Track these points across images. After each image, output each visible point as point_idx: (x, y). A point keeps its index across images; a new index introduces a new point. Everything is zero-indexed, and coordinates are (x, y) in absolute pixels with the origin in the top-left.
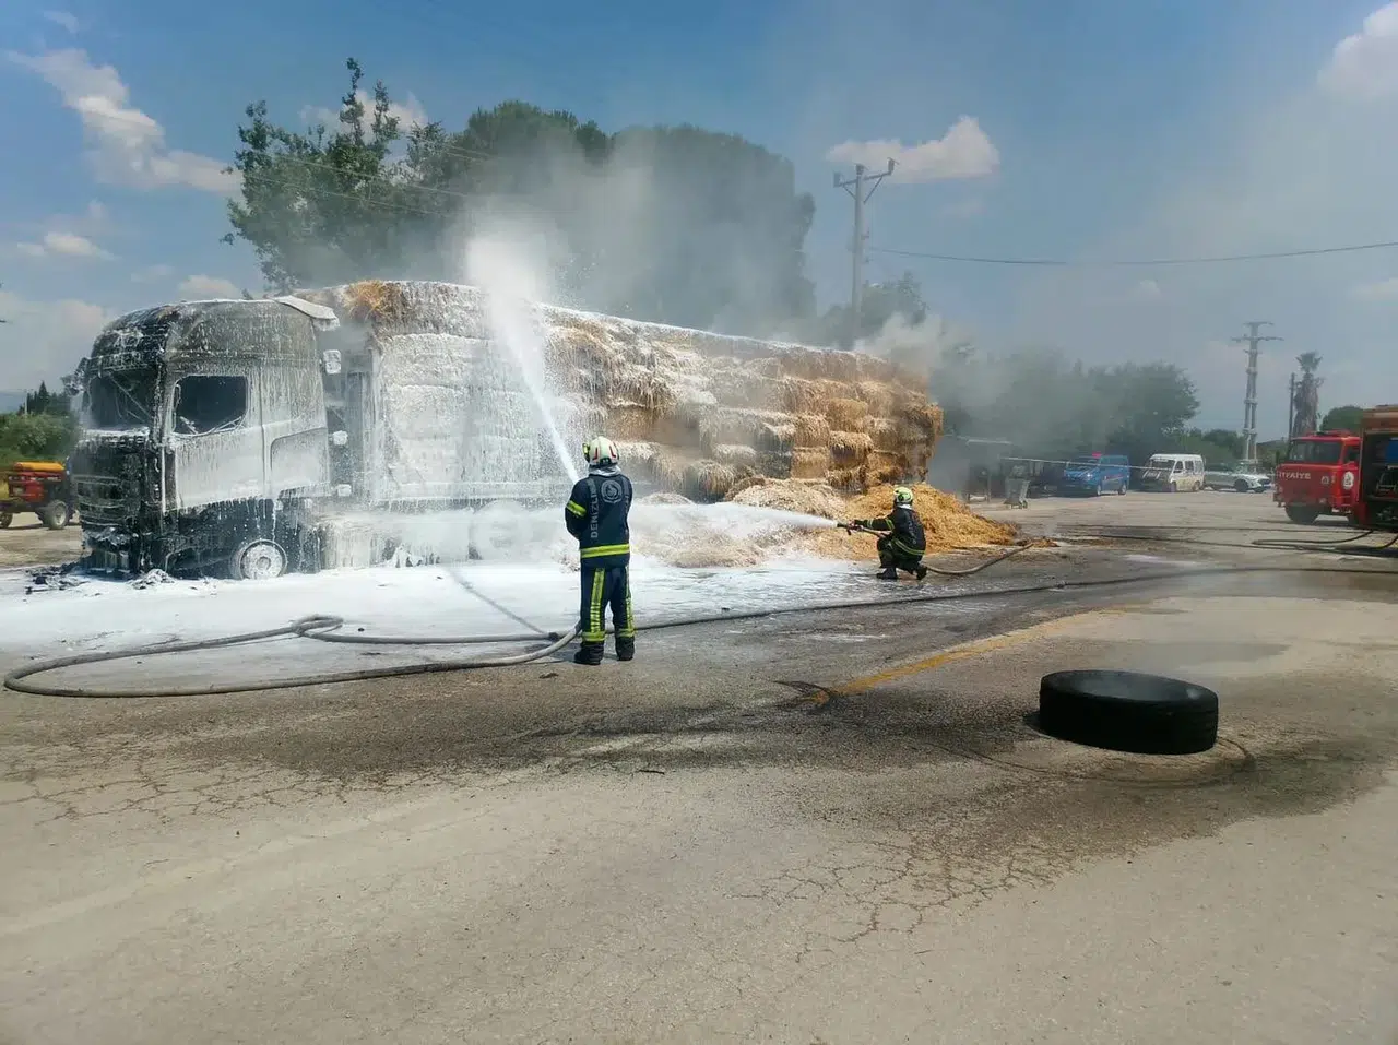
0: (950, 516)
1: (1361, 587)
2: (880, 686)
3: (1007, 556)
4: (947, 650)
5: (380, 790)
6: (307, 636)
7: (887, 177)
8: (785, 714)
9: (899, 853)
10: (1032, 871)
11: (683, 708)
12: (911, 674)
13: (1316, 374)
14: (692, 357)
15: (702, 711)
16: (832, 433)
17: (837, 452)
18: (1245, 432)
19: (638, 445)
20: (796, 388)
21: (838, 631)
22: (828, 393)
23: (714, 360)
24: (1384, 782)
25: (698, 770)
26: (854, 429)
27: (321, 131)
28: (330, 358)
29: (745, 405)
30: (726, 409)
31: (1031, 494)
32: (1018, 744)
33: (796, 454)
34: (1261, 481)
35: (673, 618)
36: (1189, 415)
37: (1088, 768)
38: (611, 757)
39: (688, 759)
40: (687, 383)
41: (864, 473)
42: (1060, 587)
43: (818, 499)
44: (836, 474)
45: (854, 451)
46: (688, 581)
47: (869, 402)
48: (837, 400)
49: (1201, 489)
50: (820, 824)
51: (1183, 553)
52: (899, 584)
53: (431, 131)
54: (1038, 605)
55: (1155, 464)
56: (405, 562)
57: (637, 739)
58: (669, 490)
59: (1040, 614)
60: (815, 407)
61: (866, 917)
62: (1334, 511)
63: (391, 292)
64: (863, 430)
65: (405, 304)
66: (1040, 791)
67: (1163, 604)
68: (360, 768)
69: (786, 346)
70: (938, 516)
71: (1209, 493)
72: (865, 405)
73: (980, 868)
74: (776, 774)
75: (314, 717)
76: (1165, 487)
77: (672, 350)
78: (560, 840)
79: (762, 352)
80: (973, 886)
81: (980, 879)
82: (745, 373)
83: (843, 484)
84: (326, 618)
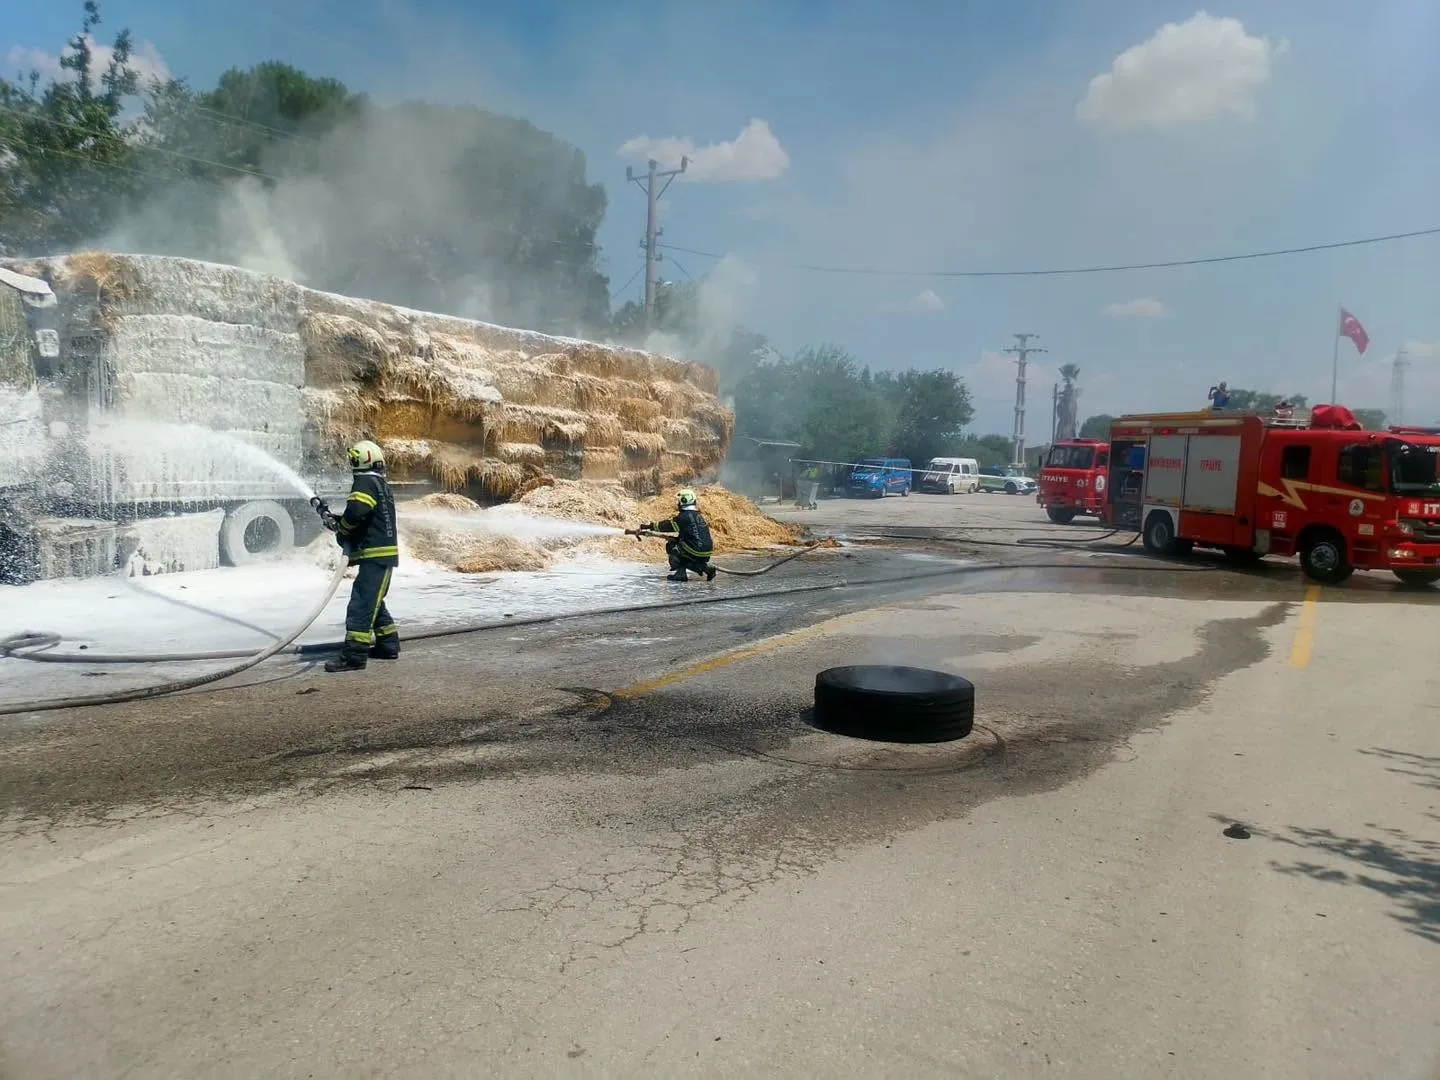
0: (741, 517)
1: (1105, 582)
2: (664, 688)
3: (796, 556)
4: (731, 650)
5: (98, 825)
6: (15, 656)
7: (680, 175)
8: (565, 720)
9: (670, 855)
10: (799, 862)
11: (456, 720)
12: (693, 676)
13: (1076, 384)
14: (477, 351)
15: (475, 722)
16: (625, 432)
17: (628, 451)
18: (1014, 437)
19: (415, 442)
20: (587, 386)
21: (623, 634)
22: (620, 392)
23: (500, 354)
24: (1112, 758)
25: (469, 783)
26: (647, 430)
27: (35, 77)
28: (45, 339)
29: (533, 402)
30: (512, 406)
31: (822, 496)
32: (793, 740)
33: (586, 453)
34: (1029, 484)
35: (448, 626)
36: (965, 421)
37: (856, 760)
38: (373, 774)
39: (460, 773)
40: (469, 377)
41: (657, 474)
42: (843, 585)
43: (610, 501)
44: (628, 475)
45: (648, 452)
46: (467, 587)
47: (661, 402)
48: (628, 399)
49: (977, 491)
50: (592, 831)
51: (956, 552)
52: (690, 585)
53: (173, 87)
54: (822, 603)
55: (936, 467)
56: (141, 570)
57: (403, 755)
58: (450, 490)
59: (824, 612)
60: (607, 405)
61: (634, 922)
62: (1088, 511)
63: (121, 267)
64: (656, 431)
65: (138, 281)
66: (811, 784)
67: (935, 601)
68: (74, 803)
69: (576, 342)
70: (730, 518)
71: (982, 496)
72: (657, 405)
73: (749, 863)
74: (549, 782)
75: (19, 748)
76: (942, 489)
77: (452, 342)
78: (310, 868)
79: (552, 348)
80: (741, 882)
81: (747, 875)
82: (532, 369)
83: (636, 485)
84: (39, 635)
